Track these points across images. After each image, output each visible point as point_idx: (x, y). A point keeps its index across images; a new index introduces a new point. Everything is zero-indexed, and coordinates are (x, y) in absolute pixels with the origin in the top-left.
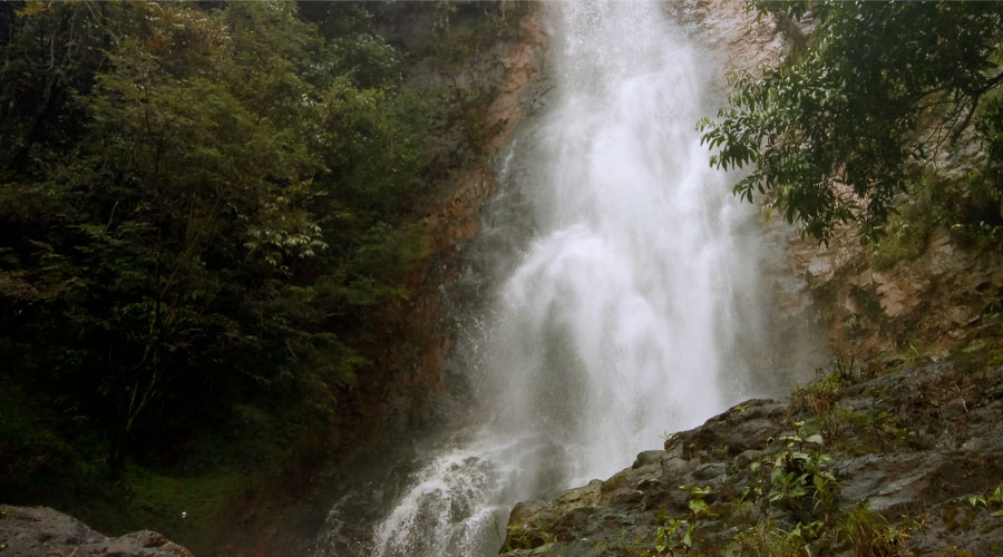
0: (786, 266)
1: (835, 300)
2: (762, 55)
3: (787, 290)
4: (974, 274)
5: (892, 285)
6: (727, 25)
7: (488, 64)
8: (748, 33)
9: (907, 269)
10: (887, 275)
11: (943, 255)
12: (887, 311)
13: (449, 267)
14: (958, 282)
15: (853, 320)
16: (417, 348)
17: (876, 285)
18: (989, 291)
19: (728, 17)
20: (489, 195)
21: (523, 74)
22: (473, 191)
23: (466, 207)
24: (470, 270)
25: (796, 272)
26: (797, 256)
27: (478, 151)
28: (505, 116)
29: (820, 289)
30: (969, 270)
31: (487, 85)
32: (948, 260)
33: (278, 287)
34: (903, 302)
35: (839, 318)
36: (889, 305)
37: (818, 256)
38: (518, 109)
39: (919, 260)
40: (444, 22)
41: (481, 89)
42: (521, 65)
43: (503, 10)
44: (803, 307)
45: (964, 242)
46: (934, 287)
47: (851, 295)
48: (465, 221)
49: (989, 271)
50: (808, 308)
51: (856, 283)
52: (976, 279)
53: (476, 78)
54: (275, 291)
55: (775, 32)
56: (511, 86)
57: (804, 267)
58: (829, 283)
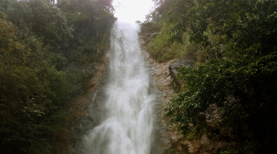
0: (166, 136)
1: (177, 147)
2: (165, 81)
3: (166, 142)
4: (211, 146)
5: (192, 145)
6: (157, 71)
7: (91, 67)
8: (162, 74)
9: (195, 142)
10: (190, 142)
11: (204, 140)
12: (190, 151)
13: (75, 123)
14: (207, 147)
15: (181, 152)
16: (64, 144)
17: (187, 144)
18: (214, 150)
19: (157, 68)
20: (88, 104)
21: (101, 72)
22: (84, 103)
23: (81, 107)
24: (81, 125)
25: (168, 138)
26: (169, 134)
27: (86, 91)
28: (94, 83)
29: (174, 143)
30: (210, 144)
31: (90, 73)
32: (206, 141)
33: (31, 124)
34: (194, 150)
35: (177, 151)
36: (190, 150)
37: (174, 135)
38: (98, 82)
39: (199, 140)
40: (80, 53)
41: (88, 74)
42: (100, 69)
43: (97, 53)
44: (169, 147)
45: (210, 138)
46: (201, 147)
47: (181, 146)
48: (81, 111)
49: (215, 145)
50: (170, 147)
51: (183, 143)
52: (211, 147)
53: (87, 71)
54: (30, 125)
55: (169, 75)
56: (97, 75)
57: (170, 137)
58: (176, 142)
